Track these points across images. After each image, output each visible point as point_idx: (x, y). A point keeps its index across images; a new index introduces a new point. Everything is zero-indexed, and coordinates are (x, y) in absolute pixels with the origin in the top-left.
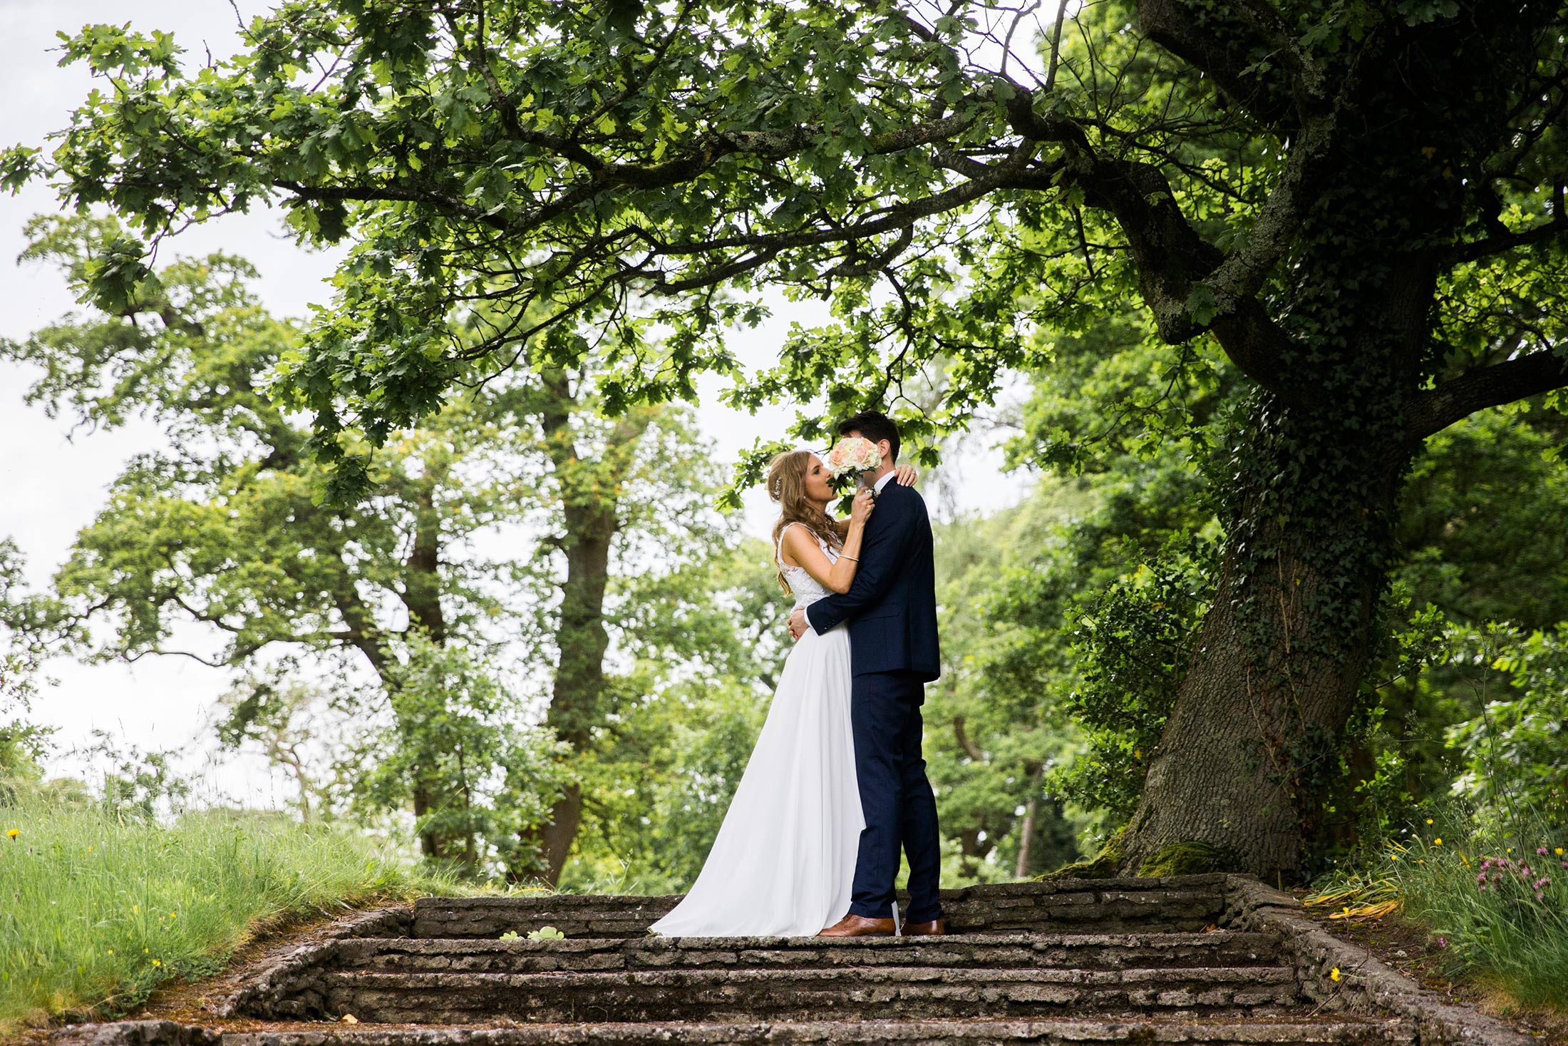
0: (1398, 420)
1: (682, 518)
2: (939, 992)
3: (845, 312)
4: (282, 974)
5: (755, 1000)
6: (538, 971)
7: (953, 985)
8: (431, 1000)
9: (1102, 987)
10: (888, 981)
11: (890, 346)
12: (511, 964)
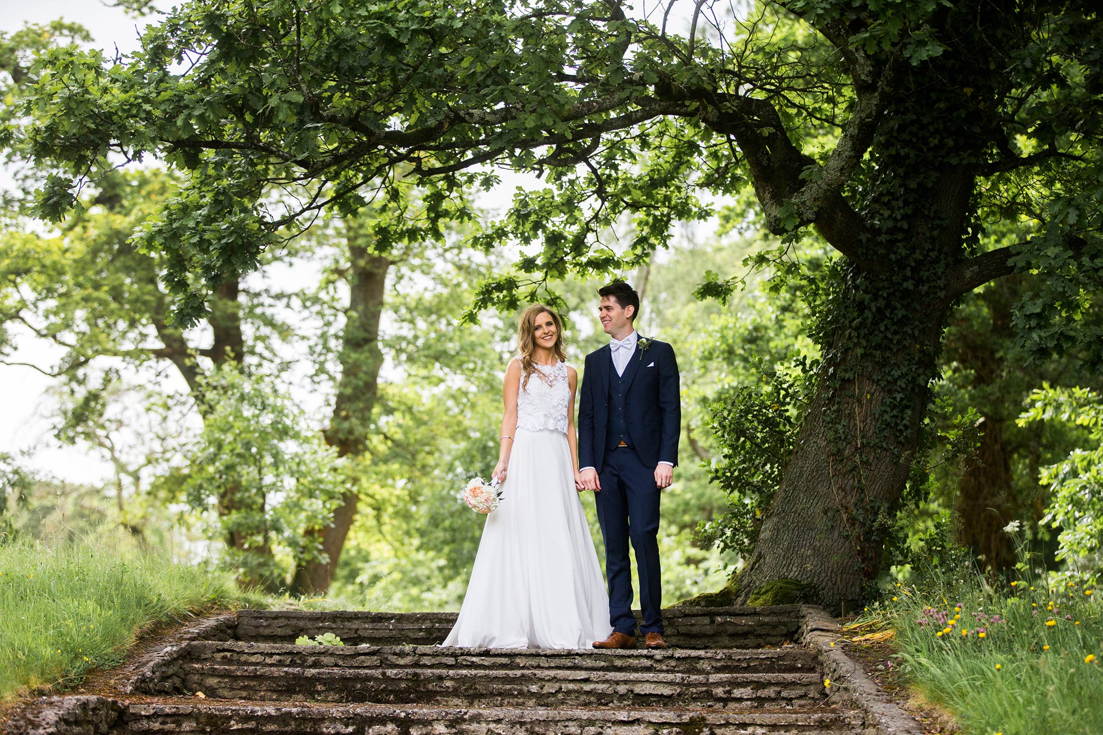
0: (941, 283)
1: (448, 255)
2: (587, 687)
3: (556, 180)
4: (158, 665)
5: (466, 690)
6: (322, 667)
7: (597, 682)
8: (252, 684)
9: (695, 685)
10: (554, 679)
11: (589, 206)
12: (305, 661)
